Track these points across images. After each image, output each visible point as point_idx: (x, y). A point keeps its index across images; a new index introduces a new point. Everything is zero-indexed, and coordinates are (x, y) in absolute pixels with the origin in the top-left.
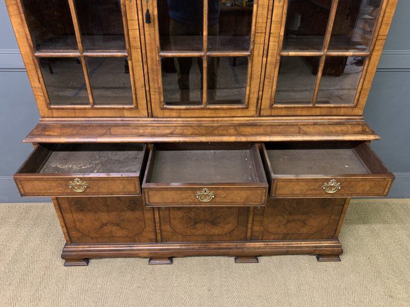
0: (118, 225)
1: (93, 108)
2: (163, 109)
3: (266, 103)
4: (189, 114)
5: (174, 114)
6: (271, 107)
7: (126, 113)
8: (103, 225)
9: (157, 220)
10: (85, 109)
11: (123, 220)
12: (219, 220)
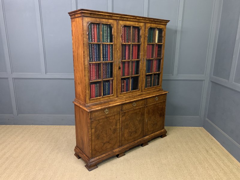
0: (109, 142)
1: (103, 97)
2: (121, 94)
3: (143, 88)
4: (127, 94)
5: (123, 95)
6: (145, 89)
7: (111, 98)
8: (104, 144)
9: (121, 136)
10: (100, 98)
11: (110, 140)
12: (137, 130)
